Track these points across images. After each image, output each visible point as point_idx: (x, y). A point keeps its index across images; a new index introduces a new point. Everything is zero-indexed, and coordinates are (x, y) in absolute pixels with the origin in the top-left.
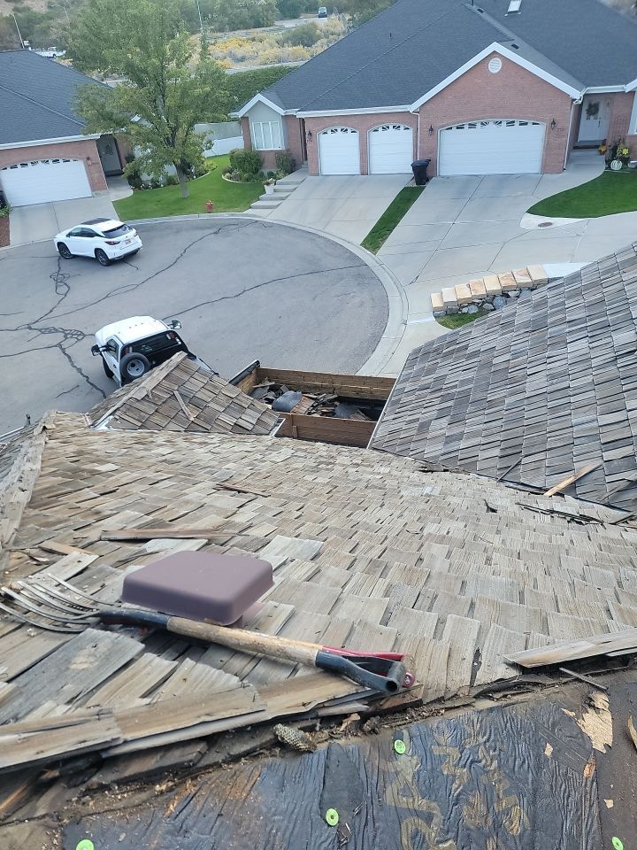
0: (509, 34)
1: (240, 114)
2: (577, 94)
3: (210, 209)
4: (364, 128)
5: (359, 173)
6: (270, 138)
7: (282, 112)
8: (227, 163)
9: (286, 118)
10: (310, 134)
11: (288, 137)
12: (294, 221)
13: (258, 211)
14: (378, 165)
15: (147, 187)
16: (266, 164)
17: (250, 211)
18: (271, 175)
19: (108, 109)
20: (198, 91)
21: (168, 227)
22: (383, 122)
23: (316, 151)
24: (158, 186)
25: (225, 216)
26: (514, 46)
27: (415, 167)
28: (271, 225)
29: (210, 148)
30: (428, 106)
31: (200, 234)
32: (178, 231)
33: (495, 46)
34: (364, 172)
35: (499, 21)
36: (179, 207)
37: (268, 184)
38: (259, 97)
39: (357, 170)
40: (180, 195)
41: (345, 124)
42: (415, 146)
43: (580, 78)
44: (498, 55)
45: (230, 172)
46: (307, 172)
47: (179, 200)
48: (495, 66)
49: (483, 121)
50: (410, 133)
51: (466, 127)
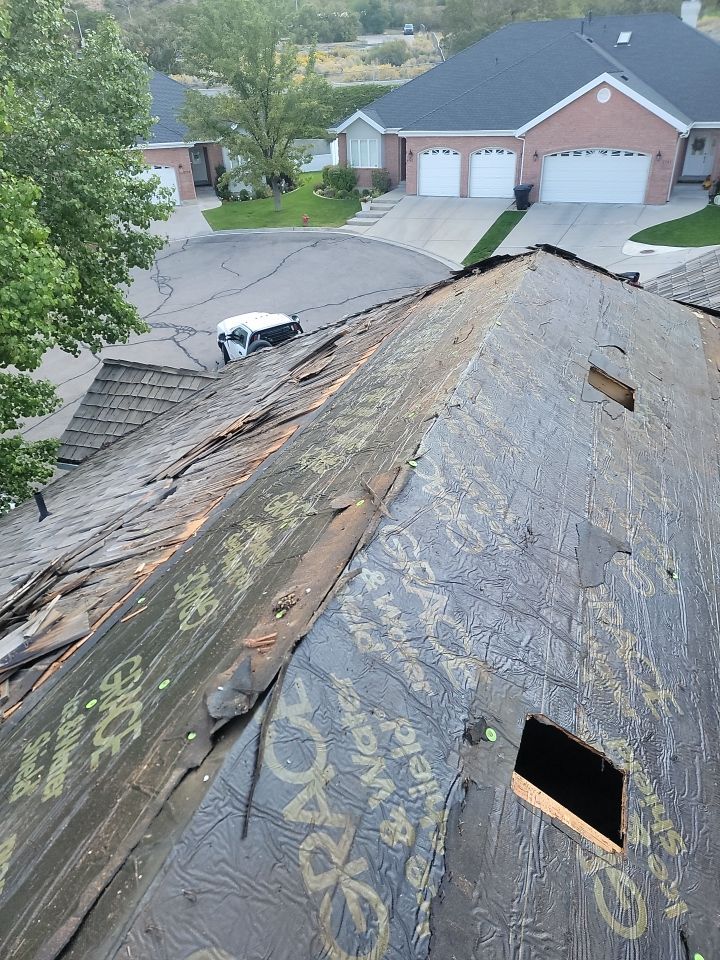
0: (620, 66)
1: (339, 130)
2: (684, 128)
3: (305, 223)
4: (467, 150)
5: (458, 195)
6: (367, 156)
7: (382, 130)
8: (320, 180)
9: (385, 136)
10: (411, 153)
11: (385, 156)
12: (391, 238)
13: (355, 227)
14: (477, 189)
15: (235, 200)
16: (360, 183)
17: (345, 227)
18: (366, 193)
19: (213, 117)
20: (305, 104)
21: (263, 238)
22: (487, 147)
23: (416, 173)
24: (247, 199)
25: (320, 230)
26: (623, 77)
27: (517, 192)
28: (369, 241)
29: (309, 162)
30: (534, 133)
31: (297, 246)
32: (275, 242)
33: (605, 77)
34: (464, 193)
35: (608, 51)
36: (273, 219)
37: (365, 201)
38: (359, 114)
39: (456, 192)
40: (272, 208)
41: (448, 146)
42: (518, 171)
43: (688, 114)
44: (607, 86)
45: (323, 188)
46: (404, 191)
47: (270, 214)
48: (604, 96)
49: (589, 149)
50: (513, 158)
51: (571, 154)
